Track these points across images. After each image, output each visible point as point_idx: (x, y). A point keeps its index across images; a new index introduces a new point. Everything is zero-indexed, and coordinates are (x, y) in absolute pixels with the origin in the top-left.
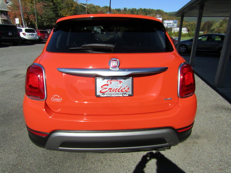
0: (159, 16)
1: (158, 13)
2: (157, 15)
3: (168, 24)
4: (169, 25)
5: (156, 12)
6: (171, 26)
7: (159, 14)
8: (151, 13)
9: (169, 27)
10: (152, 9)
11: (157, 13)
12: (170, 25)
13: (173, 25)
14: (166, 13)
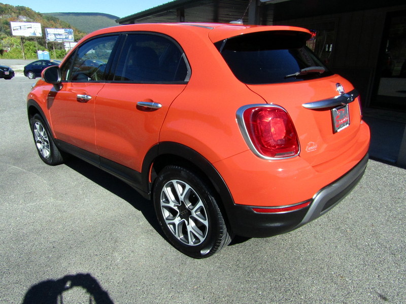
0: (25, 20)
1: (22, 12)
2: (20, 16)
3: (55, 35)
4: (58, 37)
5: (17, 11)
6: (63, 39)
7: (25, 15)
8: (6, 11)
9: (60, 41)
10: (6, 5)
11: (20, 14)
12: (61, 37)
13: (66, 38)
14: (40, 15)
